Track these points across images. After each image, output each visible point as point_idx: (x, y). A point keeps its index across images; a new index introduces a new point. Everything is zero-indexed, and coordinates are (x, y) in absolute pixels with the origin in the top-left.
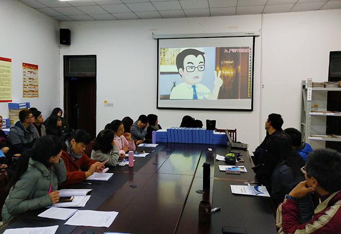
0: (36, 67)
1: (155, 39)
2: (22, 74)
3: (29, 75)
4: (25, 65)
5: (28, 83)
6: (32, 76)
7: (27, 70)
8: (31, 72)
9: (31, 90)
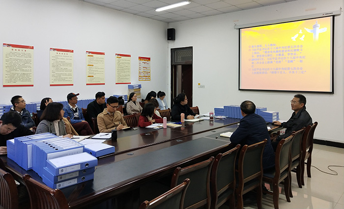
0: (149, 59)
1: (237, 29)
2: (138, 64)
3: (143, 65)
4: (140, 58)
5: (142, 71)
6: (145, 65)
7: (142, 61)
8: (145, 63)
9: (145, 76)
